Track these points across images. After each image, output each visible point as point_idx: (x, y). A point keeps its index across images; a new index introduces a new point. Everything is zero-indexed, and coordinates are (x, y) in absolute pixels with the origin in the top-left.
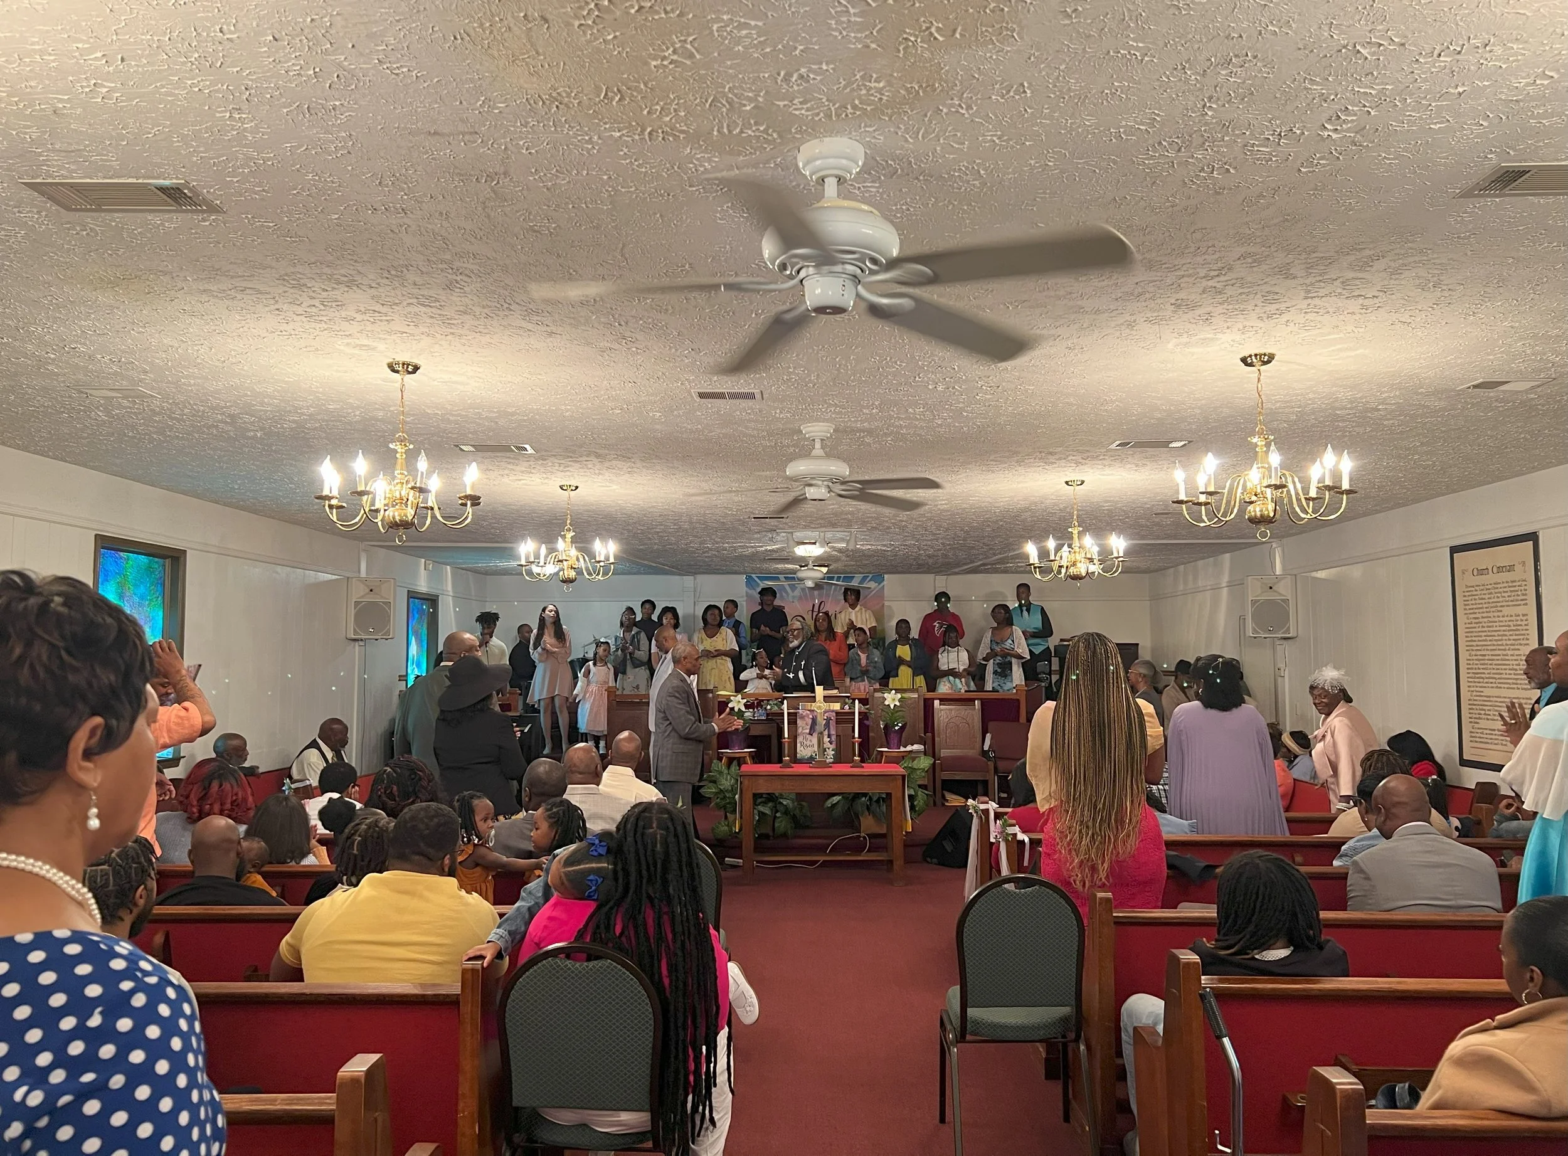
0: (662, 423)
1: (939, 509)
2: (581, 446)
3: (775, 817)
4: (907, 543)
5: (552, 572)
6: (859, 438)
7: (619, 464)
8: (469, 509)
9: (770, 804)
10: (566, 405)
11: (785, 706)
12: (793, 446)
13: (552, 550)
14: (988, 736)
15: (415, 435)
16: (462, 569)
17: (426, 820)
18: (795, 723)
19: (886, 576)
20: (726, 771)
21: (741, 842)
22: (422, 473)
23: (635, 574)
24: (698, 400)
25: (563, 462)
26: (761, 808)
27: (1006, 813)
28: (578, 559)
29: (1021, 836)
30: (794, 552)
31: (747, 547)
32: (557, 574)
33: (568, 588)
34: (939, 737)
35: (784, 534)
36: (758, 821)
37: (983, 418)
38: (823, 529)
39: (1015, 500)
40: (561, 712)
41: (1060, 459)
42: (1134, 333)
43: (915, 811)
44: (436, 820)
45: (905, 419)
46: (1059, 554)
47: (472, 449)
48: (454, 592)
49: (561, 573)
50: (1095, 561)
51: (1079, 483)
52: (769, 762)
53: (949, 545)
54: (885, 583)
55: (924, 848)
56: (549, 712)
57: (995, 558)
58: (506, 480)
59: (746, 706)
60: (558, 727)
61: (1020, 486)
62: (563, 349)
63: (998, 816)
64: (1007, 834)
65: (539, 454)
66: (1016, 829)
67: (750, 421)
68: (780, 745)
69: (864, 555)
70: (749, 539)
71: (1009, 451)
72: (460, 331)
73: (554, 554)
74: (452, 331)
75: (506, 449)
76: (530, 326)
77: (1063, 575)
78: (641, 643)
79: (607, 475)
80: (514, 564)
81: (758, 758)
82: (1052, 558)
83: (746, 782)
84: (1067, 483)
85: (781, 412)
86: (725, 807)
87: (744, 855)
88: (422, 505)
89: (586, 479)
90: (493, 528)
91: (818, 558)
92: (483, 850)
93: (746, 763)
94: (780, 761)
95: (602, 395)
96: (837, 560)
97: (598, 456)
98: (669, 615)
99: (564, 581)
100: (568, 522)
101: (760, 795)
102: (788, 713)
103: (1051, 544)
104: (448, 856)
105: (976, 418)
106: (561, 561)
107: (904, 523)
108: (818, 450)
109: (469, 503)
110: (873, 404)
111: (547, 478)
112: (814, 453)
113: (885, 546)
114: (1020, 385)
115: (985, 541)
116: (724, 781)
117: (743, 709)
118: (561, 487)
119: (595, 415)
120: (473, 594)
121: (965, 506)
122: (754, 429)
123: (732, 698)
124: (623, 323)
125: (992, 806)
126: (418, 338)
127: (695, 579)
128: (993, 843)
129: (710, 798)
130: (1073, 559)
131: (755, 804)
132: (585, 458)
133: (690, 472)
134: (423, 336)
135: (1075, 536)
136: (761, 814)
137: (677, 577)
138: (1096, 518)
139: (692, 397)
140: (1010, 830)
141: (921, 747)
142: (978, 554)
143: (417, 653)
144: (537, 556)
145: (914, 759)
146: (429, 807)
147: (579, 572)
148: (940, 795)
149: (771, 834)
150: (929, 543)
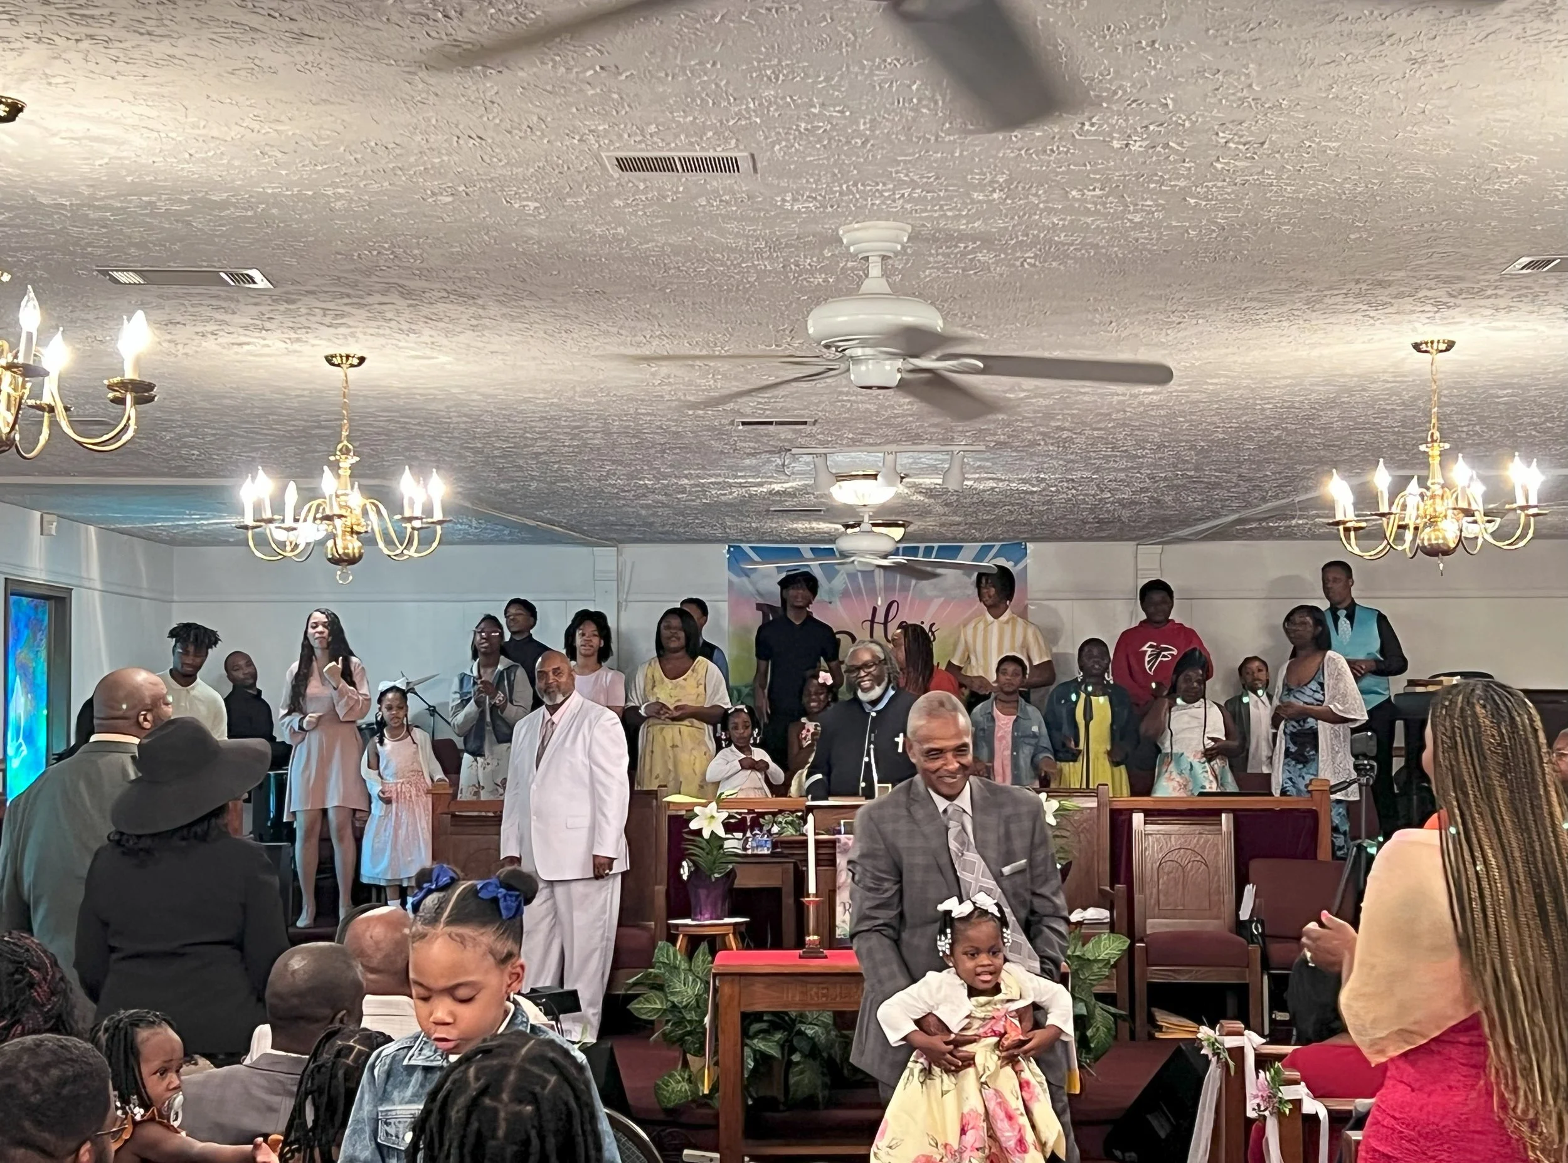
0: (540, 222)
1: (1141, 403)
2: (368, 273)
3: (790, 1064)
4: (1076, 476)
5: (311, 540)
6: (964, 254)
7: (453, 310)
8: (130, 410)
9: (778, 1036)
10: (335, 185)
11: (809, 827)
12: (822, 270)
13: (309, 494)
14: (1249, 890)
15: (16, 250)
16: (122, 532)
17: (33, 1074)
18: (833, 862)
19: (1030, 546)
20: (684, 966)
21: (716, 1116)
22: (30, 335)
23: (490, 542)
24: (616, 173)
25: (331, 305)
26: (760, 1044)
27: (1280, 1057)
28: (365, 513)
29: (1311, 1106)
30: (829, 496)
31: (731, 486)
32: (322, 543)
33: (344, 577)
34: (1142, 891)
35: (809, 458)
36: (754, 1071)
37: (1231, 210)
38: (893, 447)
39: (1306, 383)
40: (341, 839)
41: (1400, 295)
42: (1553, 27)
43: (1089, 1050)
44: (55, 1072)
45: (1062, 211)
46: (1399, 501)
47: (135, 279)
48: (103, 581)
49: (330, 543)
50: (1479, 516)
51: (1443, 347)
52: (778, 945)
53: (1165, 479)
54: (1028, 560)
55: (1109, 1128)
56: (315, 841)
57: (1265, 507)
58: (210, 344)
59: (729, 827)
60: (333, 870)
61: (1315, 353)
62: (327, 69)
63: (1263, 1062)
64: (1281, 1101)
65: (279, 291)
66: (1301, 1091)
67: (728, 218)
68: (801, 910)
69: (982, 502)
70: (734, 469)
71: (1290, 279)
72: (109, 33)
73: (315, 503)
74: (90, 31)
75: (212, 278)
76: (255, 21)
77: (1407, 545)
78: (517, 688)
79: (427, 334)
80: (234, 520)
81: (752, 938)
82: (1384, 509)
83: (726, 990)
84: (1417, 347)
85: (795, 200)
86: (681, 1040)
87: (723, 1141)
88: (31, 402)
89: (382, 341)
90: (184, 445)
91: (882, 510)
92: (154, 1131)
93: (726, 947)
94: (800, 943)
95: (411, 166)
96: (924, 512)
97: (406, 293)
98: (590, 628)
99: (336, 561)
100: (345, 433)
101: (758, 1016)
102: (817, 842)
103: (1381, 478)
104: (88, 1145)
105: (1215, 209)
106: (329, 518)
107: (1065, 434)
108: (875, 280)
109: (129, 398)
110: (992, 182)
111: (298, 340)
112: (868, 285)
113: (1024, 481)
114: (1310, 139)
115: (1244, 470)
116: (679, 987)
117: (721, 832)
118: (329, 359)
119: (400, 206)
120: (145, 584)
121: (1195, 396)
122: (737, 235)
123: (697, 810)
124: (452, 13)
125: (1251, 1042)
126: (18, 45)
127: (619, 554)
128: (1250, 1122)
129: (652, 1022)
130: (1430, 511)
131: (745, 1034)
132: (378, 298)
133: (604, 327)
134: (29, 43)
135: (1435, 462)
136: (762, 1059)
137: (584, 550)
138: (1481, 420)
139: (603, 167)
140: (1288, 1093)
141: (1103, 914)
142: (1230, 498)
143: (27, 712)
144: (278, 506)
145: (1086, 940)
146: (39, 1044)
147: (368, 540)
148: (1145, 1016)
149: (781, 1098)
150: (1122, 475)
